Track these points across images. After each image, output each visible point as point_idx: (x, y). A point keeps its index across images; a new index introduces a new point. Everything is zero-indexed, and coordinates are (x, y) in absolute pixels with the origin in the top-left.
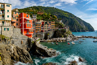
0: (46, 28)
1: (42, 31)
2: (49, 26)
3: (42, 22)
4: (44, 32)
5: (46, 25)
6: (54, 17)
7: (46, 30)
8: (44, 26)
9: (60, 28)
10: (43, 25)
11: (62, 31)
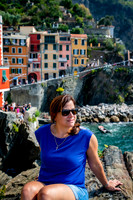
0: (50, 61)
1: (33, 76)
2: (64, 52)
3: (31, 36)
4: (42, 81)
5: (50, 51)
6: (77, 12)
7: (50, 70)
8: (41, 55)
9: (107, 59)
10: (35, 47)
11: (118, 75)
